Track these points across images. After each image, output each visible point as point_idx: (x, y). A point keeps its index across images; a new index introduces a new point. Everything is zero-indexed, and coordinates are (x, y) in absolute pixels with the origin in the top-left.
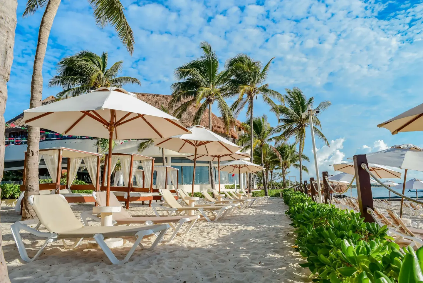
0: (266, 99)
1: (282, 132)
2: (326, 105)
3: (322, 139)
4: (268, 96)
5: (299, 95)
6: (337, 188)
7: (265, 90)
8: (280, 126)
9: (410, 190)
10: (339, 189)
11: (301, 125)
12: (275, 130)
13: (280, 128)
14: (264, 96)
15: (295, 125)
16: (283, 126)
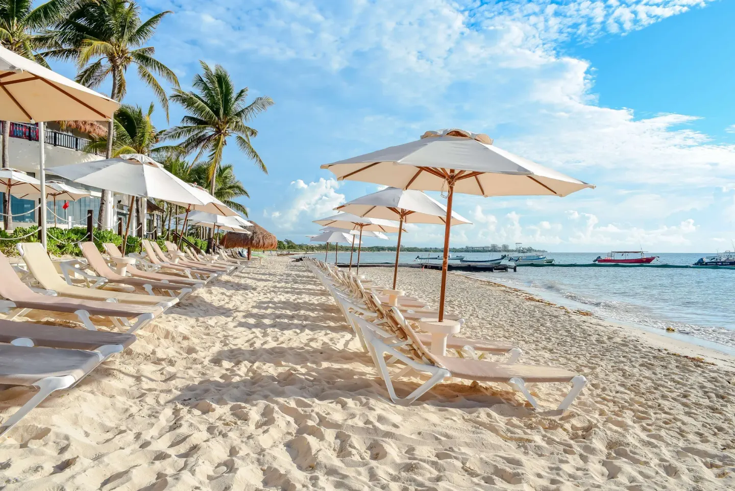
0: (144, 75)
1: (183, 139)
2: (265, 103)
3: (255, 160)
4: (149, 70)
5: (221, 80)
6: (258, 240)
7: (143, 57)
8: (179, 128)
9: (418, 257)
10: (261, 241)
11: (219, 131)
12: (170, 134)
13: (179, 131)
14: (141, 67)
15: (209, 131)
16: (185, 129)
